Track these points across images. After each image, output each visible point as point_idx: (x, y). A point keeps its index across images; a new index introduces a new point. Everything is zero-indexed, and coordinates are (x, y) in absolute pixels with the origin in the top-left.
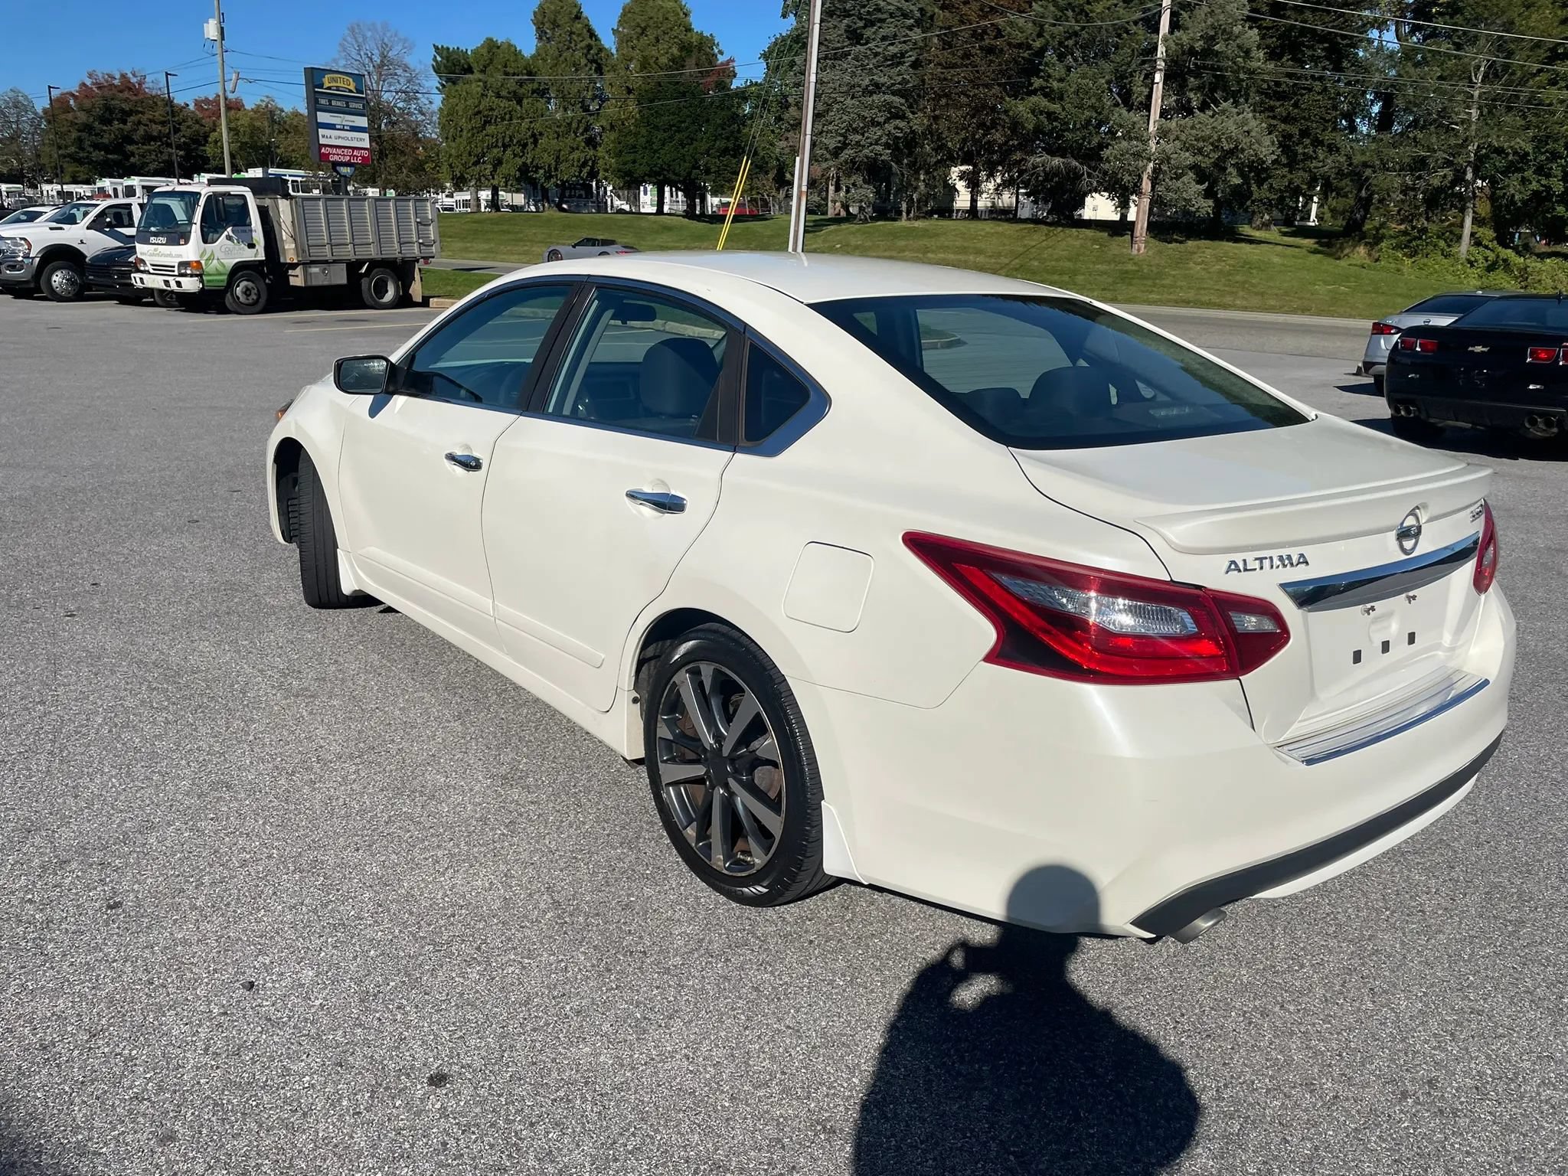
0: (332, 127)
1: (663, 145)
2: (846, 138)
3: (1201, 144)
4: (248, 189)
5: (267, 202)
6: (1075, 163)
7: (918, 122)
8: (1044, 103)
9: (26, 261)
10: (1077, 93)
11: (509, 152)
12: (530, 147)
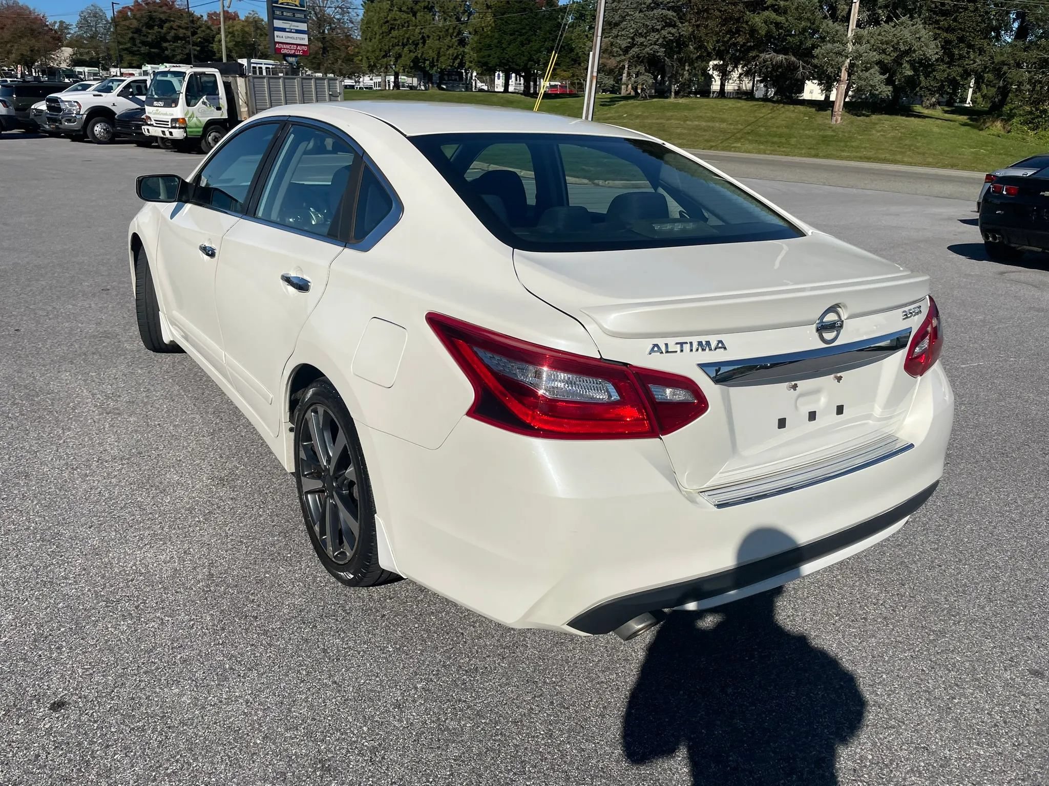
0: (283, 30)
1: (509, 44)
2: (633, 39)
3: (884, 46)
4: (217, 70)
5: (230, 79)
6: (793, 59)
7: (685, 29)
8: (773, 16)
9: (78, 117)
10: (797, 9)
11: (406, 49)
12: (421, 45)
